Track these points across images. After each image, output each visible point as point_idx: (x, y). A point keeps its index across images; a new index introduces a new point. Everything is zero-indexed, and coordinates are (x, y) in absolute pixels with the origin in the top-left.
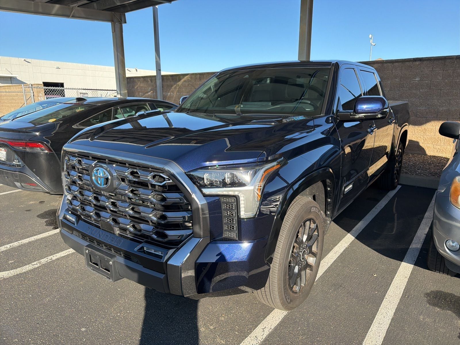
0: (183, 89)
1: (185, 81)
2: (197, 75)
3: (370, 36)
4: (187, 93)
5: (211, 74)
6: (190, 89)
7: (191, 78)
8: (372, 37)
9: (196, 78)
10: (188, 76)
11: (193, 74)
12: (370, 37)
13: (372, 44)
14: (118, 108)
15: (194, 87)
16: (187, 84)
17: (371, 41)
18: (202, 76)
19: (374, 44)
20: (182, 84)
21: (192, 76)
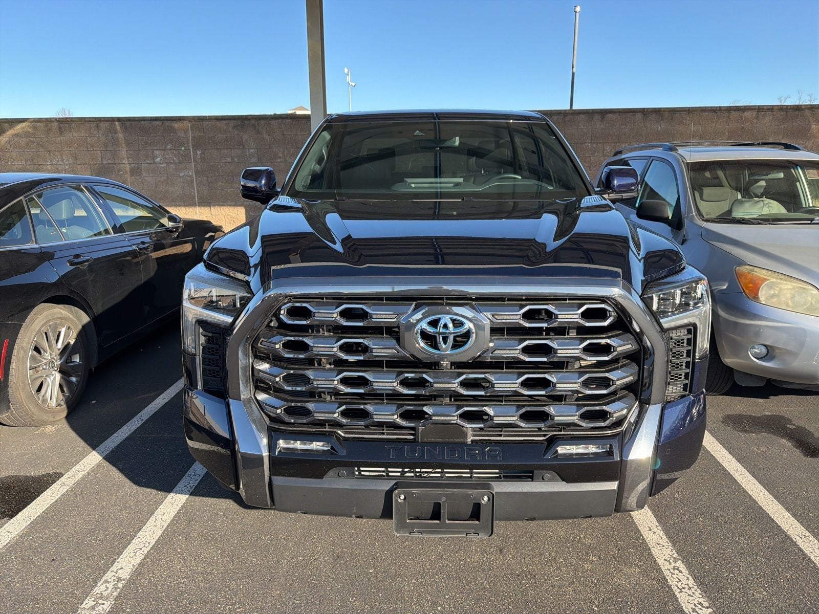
0: (14, 154)
1: (17, 135)
2: (51, 121)
3: (346, 70)
4: (26, 161)
5: (90, 121)
6: (33, 152)
7: (35, 128)
8: (348, 72)
9: (49, 130)
10: (24, 125)
11: (39, 120)
12: (346, 73)
13: (351, 83)
14: (33, 198)
15: (45, 148)
16: (23, 141)
17: (348, 78)
18: (67, 125)
19: (353, 84)
20: (9, 142)
21: (38, 124)
